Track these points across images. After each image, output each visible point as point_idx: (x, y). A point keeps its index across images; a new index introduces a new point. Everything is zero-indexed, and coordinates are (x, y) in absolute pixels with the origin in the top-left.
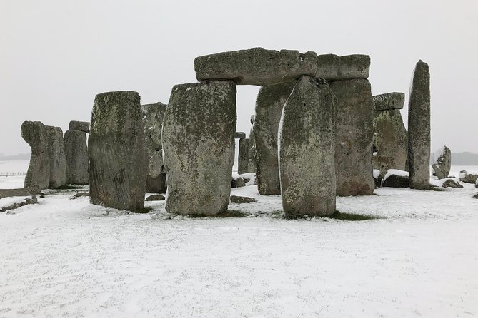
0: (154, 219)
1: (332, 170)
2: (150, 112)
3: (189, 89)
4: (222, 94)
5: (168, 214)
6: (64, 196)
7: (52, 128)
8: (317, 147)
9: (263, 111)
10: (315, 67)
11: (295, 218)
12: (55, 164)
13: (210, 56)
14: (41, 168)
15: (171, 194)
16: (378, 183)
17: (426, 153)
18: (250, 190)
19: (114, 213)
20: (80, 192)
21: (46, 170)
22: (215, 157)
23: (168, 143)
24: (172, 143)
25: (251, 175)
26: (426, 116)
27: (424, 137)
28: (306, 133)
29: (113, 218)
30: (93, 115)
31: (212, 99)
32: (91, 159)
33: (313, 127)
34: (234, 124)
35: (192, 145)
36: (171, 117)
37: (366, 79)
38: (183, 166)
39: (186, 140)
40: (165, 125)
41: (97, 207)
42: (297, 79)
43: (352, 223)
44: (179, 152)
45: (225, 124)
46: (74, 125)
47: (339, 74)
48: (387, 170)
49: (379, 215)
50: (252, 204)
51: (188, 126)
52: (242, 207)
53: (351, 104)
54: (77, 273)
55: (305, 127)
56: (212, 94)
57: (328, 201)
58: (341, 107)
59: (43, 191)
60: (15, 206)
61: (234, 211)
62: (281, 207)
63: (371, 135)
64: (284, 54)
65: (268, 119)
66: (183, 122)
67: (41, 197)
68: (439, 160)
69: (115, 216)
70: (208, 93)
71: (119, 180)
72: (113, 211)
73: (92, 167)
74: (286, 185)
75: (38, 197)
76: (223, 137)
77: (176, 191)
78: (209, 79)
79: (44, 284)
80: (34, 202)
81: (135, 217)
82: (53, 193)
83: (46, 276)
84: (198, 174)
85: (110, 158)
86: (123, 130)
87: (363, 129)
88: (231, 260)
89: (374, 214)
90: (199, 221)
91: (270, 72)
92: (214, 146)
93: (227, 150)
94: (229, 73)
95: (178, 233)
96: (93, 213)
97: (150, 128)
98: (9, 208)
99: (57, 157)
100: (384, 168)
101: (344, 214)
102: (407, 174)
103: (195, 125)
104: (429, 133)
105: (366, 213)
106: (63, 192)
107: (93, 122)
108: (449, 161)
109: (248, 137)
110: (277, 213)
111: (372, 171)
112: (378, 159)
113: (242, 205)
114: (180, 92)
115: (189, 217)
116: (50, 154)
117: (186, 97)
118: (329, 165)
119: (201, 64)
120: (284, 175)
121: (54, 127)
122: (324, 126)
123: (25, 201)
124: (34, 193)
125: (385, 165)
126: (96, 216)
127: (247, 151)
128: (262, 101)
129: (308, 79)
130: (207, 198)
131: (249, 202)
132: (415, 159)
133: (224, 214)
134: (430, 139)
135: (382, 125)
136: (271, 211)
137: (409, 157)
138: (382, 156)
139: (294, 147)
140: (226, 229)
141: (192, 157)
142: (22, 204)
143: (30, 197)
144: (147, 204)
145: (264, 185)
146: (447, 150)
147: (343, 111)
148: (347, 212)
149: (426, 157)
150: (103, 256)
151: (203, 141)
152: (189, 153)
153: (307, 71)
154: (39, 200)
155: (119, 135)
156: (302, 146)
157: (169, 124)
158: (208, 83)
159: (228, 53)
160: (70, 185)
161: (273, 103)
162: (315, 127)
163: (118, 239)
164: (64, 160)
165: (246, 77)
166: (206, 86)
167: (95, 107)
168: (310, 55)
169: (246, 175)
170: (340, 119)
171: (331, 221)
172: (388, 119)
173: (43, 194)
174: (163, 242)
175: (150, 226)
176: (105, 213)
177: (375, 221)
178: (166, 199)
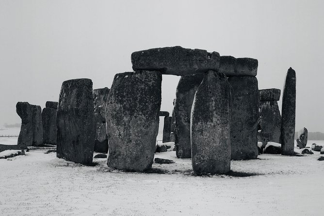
0: (99, 171)
1: (228, 142)
2: (100, 94)
3: (127, 76)
4: (150, 81)
5: (109, 168)
6: (41, 151)
7: (35, 106)
8: (218, 124)
9: (182, 96)
10: (218, 64)
11: (201, 175)
12: (36, 130)
13: (143, 51)
14: (28, 132)
15: (111, 154)
16: (261, 151)
17: (292, 131)
18: (170, 155)
19: (72, 165)
20: (51, 149)
21: (31, 134)
22: (143, 129)
23: (110, 117)
24: (113, 117)
25: (172, 144)
26: (293, 106)
27: (292, 121)
28: (211, 114)
29: (71, 168)
30: (60, 96)
31: (144, 84)
32: (58, 127)
33: (216, 109)
34: (159, 104)
35: (127, 119)
36: (113, 98)
37: (254, 77)
38: (120, 135)
39: (123, 115)
40: (108, 104)
41: (61, 160)
42: (205, 73)
43: (241, 179)
44: (118, 124)
45: (152, 104)
46: (49, 104)
47: (236, 71)
48: (267, 142)
49: (260, 172)
50: (171, 165)
51: (125, 105)
52: (163, 166)
53: (243, 95)
54: (44, 203)
55: (210, 109)
56: (143, 80)
57: (225, 163)
58: (237, 96)
59: (28, 147)
60: (12, 156)
61: (156, 169)
62: (191, 167)
63: (257, 118)
64: (197, 52)
65: (185, 102)
66: (121, 102)
67: (27, 151)
68: (301, 136)
69: (72, 167)
70: (141, 80)
71: (76, 142)
72: (72, 163)
73: (59, 132)
74: (196, 151)
75: (25, 151)
76: (150, 114)
77: (115, 152)
78: (142, 69)
79: (26, 207)
80: (23, 154)
81: (86, 168)
82: (35, 149)
83: (27, 202)
84: (131, 141)
85: (71, 127)
86: (80, 107)
87: (252, 113)
88: (150, 204)
89: (256, 172)
90: (130, 174)
91: (186, 66)
92: (143, 121)
93: (153, 123)
94: (157, 65)
95: (114, 182)
96: (58, 164)
97: (99, 106)
98: (9, 157)
99: (38, 126)
100: (265, 141)
101: (236, 172)
102: (280, 145)
103: (130, 105)
104: (295, 118)
105: (251, 171)
106: (41, 149)
107: (60, 101)
108: (307, 138)
109: (171, 115)
110: (189, 171)
111: (257, 143)
112: (262, 134)
113: (163, 165)
114: (120, 79)
115: (123, 171)
116: (34, 123)
117: (124, 83)
118: (226, 137)
119: (137, 57)
120: (194, 144)
121: (36, 106)
122: (223, 110)
123: (17, 153)
124: (23, 149)
125: (266, 139)
126: (60, 166)
127: (170, 126)
128: (181, 88)
129: (213, 73)
130: (137, 158)
131: (168, 163)
132: (285, 135)
133: (149, 170)
134: (295, 122)
135: (265, 111)
136: (184, 170)
137: (282, 134)
138: (265, 133)
139: (202, 124)
140: (149, 181)
141: (127, 128)
142: (16, 155)
143: (21, 151)
144: (94, 160)
145: (181, 151)
146: (306, 130)
147: (238, 100)
148: (238, 171)
149: (293, 134)
150: (62, 193)
151: (136, 117)
152: (125, 125)
153: (212, 67)
154: (26, 153)
155: (77, 111)
156: (208, 123)
157: (111, 103)
158: (141, 73)
159: (156, 49)
160: (45, 144)
161: (189, 90)
162: (217, 110)
163: (72, 183)
164: (42, 128)
165: (169, 68)
166: (139, 74)
167: (62, 90)
168: (215, 55)
169: (168, 144)
170: (235, 105)
171: (226, 177)
172: (270, 107)
173: (28, 149)
174: (103, 187)
175: (95, 175)
176: (66, 164)
177: (257, 176)
178: (108, 157)
